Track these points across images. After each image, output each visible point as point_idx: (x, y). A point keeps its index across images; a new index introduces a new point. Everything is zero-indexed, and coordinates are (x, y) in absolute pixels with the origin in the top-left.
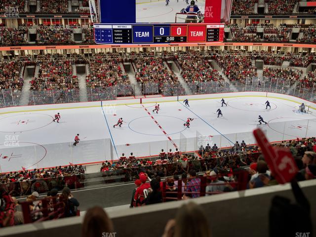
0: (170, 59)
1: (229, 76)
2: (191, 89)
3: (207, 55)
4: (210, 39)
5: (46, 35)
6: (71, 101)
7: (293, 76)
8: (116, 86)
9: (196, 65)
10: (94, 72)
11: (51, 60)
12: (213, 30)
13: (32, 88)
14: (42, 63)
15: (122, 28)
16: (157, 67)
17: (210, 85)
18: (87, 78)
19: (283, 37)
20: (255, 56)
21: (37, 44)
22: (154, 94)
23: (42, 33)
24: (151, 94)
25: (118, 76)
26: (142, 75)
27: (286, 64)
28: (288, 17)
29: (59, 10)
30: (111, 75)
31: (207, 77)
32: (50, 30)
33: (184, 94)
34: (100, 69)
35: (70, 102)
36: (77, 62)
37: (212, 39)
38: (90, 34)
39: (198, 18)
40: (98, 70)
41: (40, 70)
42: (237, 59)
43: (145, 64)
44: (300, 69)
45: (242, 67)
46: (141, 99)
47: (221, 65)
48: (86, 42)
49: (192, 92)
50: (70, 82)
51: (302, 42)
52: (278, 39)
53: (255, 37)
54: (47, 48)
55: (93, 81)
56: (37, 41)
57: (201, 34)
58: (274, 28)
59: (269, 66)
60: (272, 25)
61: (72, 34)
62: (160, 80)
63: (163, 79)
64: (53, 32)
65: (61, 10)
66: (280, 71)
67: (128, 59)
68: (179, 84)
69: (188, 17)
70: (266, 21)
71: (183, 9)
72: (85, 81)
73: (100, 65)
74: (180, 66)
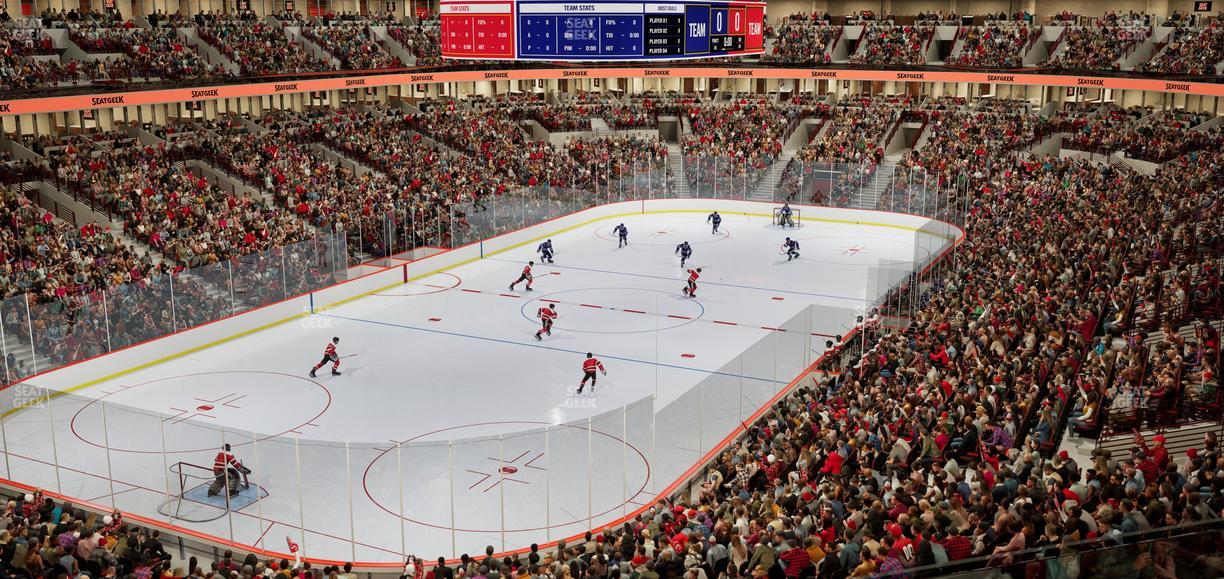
20: (509, 111)
26: (301, 195)
46: (406, 268)
73: (115, 174)
74: (361, 156)
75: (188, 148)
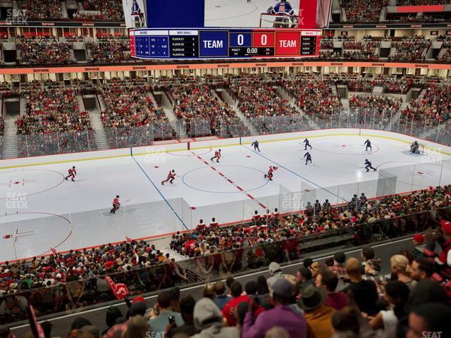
0: (219, 86)
1: (305, 108)
2: (256, 127)
3: (269, 80)
5: (32, 51)
6: (85, 148)
7: (390, 106)
8: (148, 125)
9: (257, 93)
10: (112, 106)
11: (43, 90)
12: (309, 39)
13: (19, 132)
14: (29, 93)
15: (183, 34)
16: (203, 97)
17: (282, 120)
18: (103, 115)
19: (370, 54)
20: (335, 81)
21: (18, 66)
22: (205, 136)
23: (23, 49)
24: (201, 136)
25: (149, 112)
26: (183, 109)
27: (378, 90)
28: (375, 27)
29: (49, 15)
30: (138, 111)
31: (275, 110)
32: (37, 44)
33: (249, 134)
34: (120, 102)
35: (83, 151)
36: (84, 92)
37: (307, 51)
38: (99, 50)
39: (290, 21)
40: (118, 102)
41: (28, 104)
42: (312, 85)
43: (185, 93)
44: (398, 96)
45: (319, 95)
46: (189, 143)
47: (291, 93)
48: (93, 62)
49: (258, 131)
50: (78, 121)
51: (396, 60)
52: (364, 56)
53: (332, 54)
54: (35, 71)
55: (112, 118)
56: (18, 61)
57: (293, 44)
58: (356, 42)
59: (356, 94)
60: (353, 37)
61: (71, 51)
62: (210, 115)
63: (215, 114)
64: (43, 48)
65: (51, 15)
66: (372, 100)
67: (159, 86)
68: (238, 121)
70: (342, 33)
71: (271, 8)
72: (100, 120)
73: (119, 95)
74: (235, 95)
75: (162, 87)
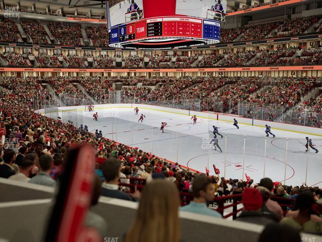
4: (151, 33)
37: (152, 33)
39: (138, 15)
69: (132, 15)
